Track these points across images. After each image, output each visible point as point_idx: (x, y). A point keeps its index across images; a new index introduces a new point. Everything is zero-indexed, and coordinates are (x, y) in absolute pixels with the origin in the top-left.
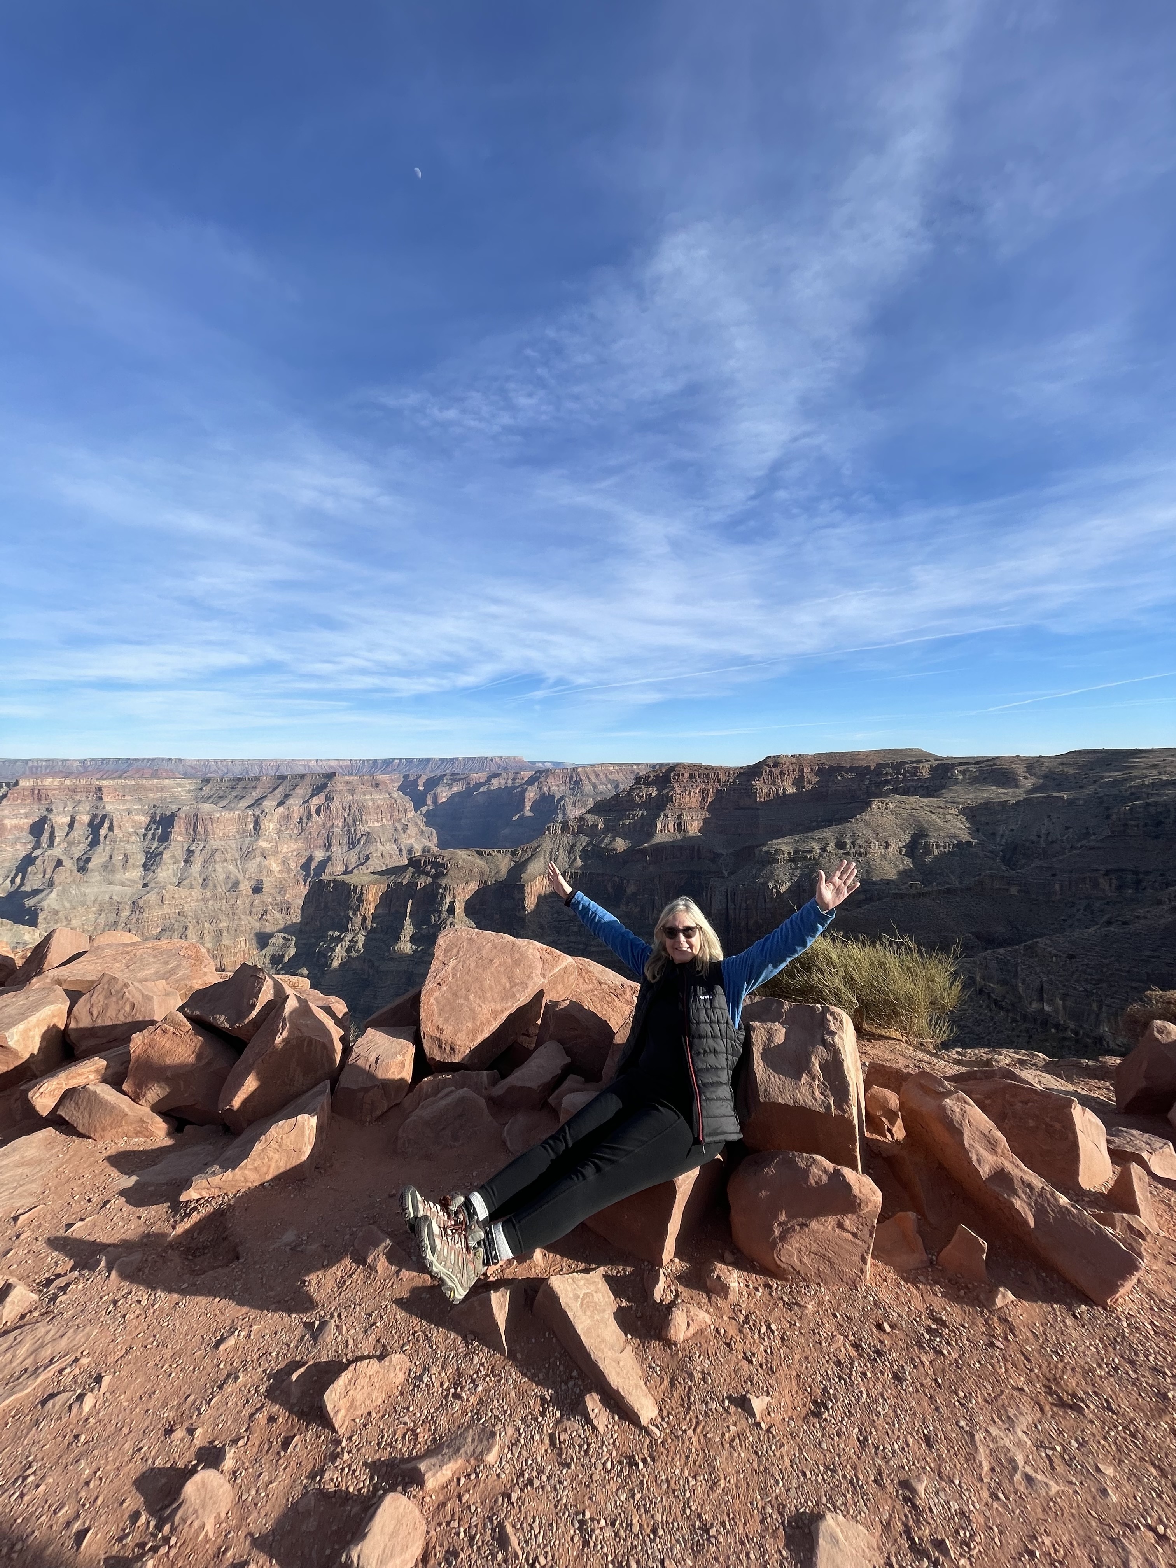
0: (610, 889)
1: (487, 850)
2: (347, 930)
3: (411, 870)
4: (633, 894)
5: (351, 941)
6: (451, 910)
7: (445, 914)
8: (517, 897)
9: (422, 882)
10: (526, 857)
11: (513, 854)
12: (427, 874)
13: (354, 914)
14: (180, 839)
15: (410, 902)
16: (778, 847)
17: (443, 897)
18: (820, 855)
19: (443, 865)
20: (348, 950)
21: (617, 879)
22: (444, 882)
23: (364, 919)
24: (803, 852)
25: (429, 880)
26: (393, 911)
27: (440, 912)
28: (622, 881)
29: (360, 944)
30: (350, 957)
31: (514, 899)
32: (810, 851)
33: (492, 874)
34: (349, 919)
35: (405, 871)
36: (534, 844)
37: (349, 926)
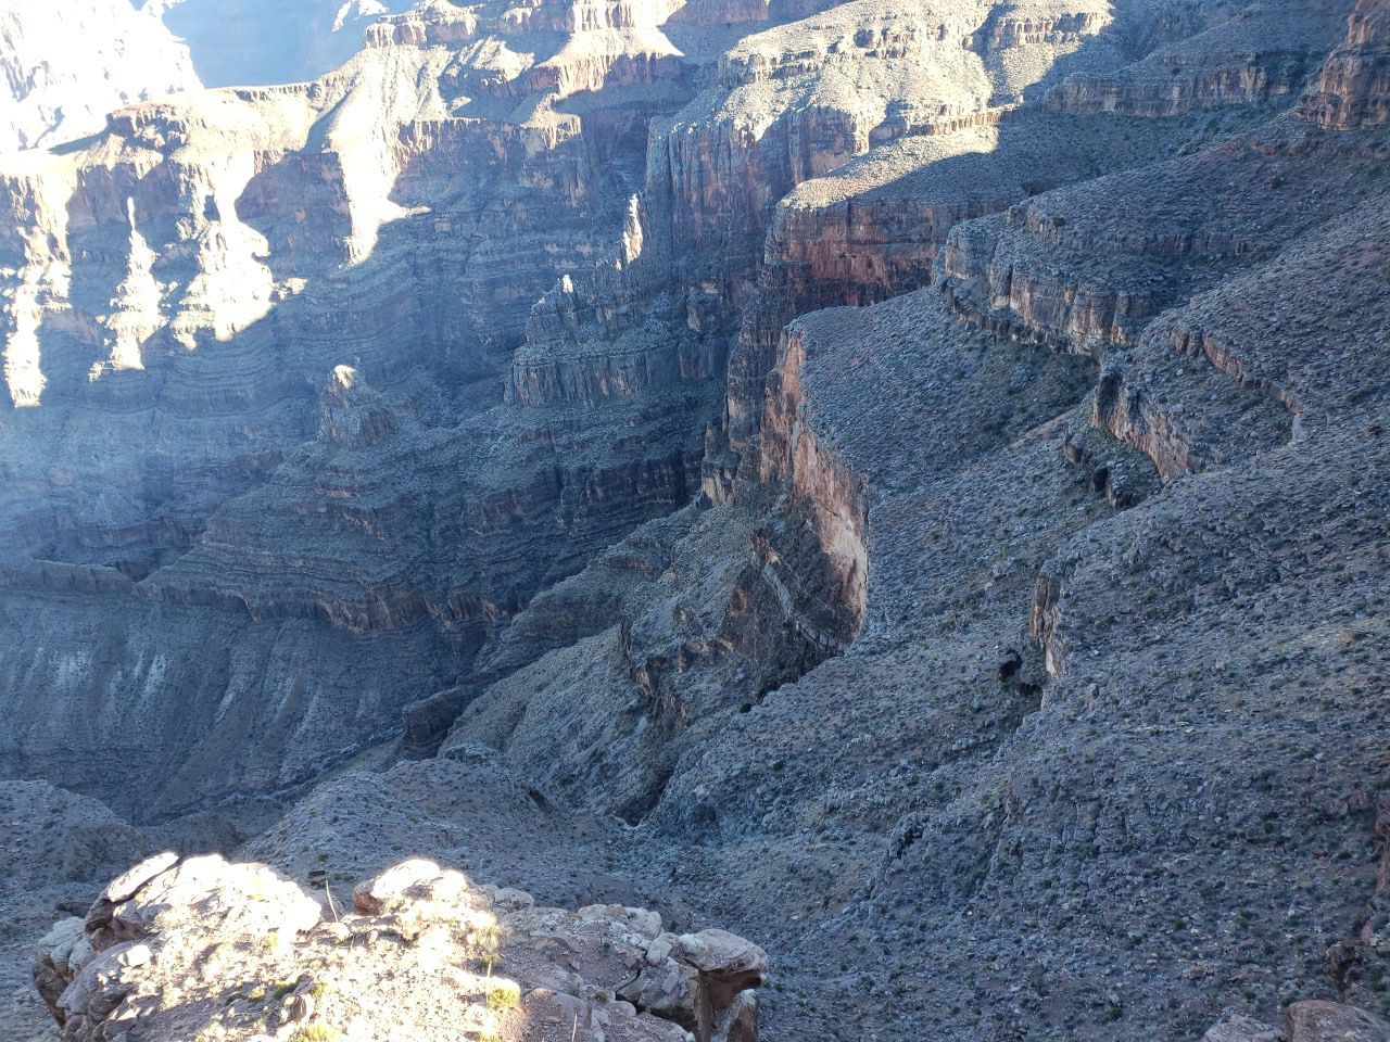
1: (258, 89)
2: (26, 262)
3: (115, 142)
5: (41, 282)
6: (212, 212)
7: (201, 220)
8: (328, 176)
9: (145, 161)
10: (337, 98)
11: (311, 93)
12: (150, 145)
13: (30, 233)
15: (130, 202)
16: (754, 51)
17: (190, 188)
18: (827, 61)
19: (174, 125)
20: (41, 298)
22: (183, 157)
23: (53, 242)
24: (797, 57)
25: (158, 157)
26: (104, 219)
27: (192, 216)
29: (62, 286)
30: (46, 310)
31: (324, 182)
32: (808, 55)
33: (277, 137)
34: (22, 243)
35: (104, 142)
36: (348, 70)
37: (28, 254)
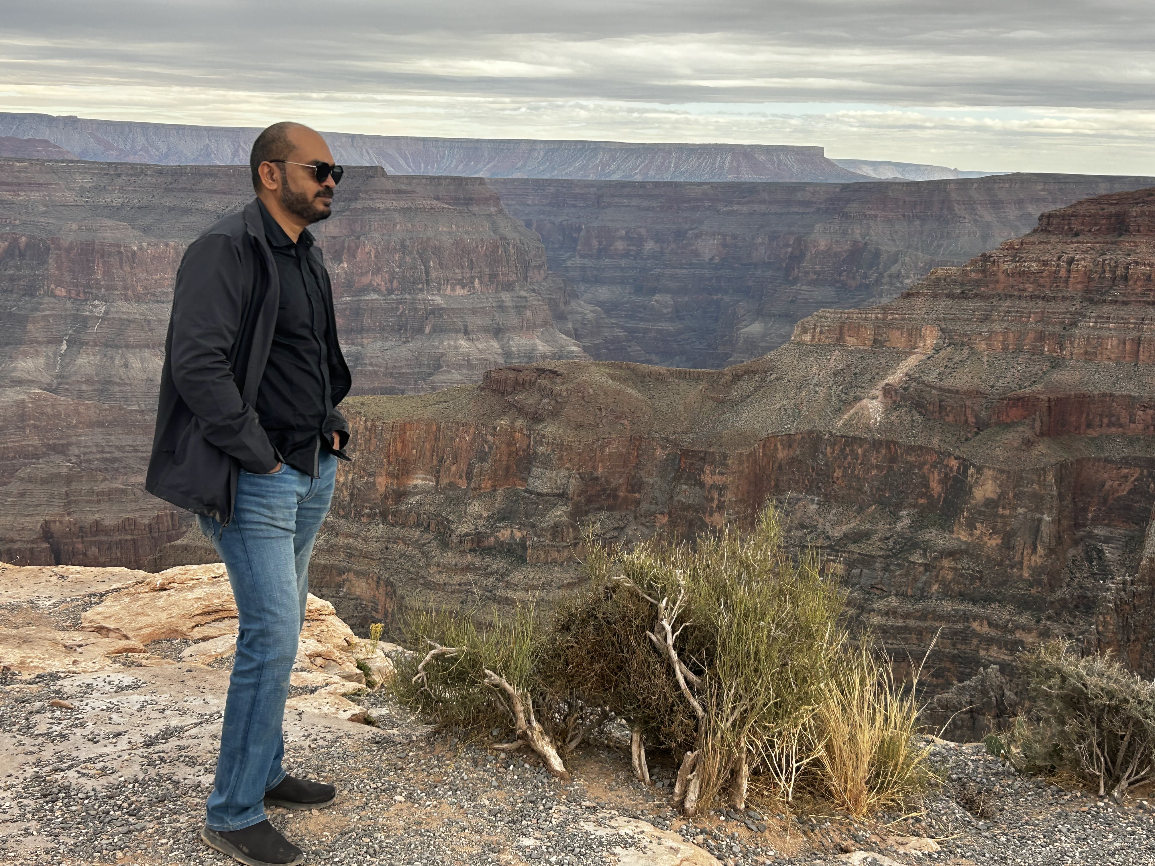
0: (936, 487)
4: (989, 503)
14: (61, 292)
21: (954, 463)
28: (966, 469)
